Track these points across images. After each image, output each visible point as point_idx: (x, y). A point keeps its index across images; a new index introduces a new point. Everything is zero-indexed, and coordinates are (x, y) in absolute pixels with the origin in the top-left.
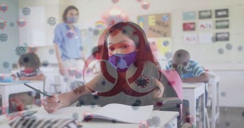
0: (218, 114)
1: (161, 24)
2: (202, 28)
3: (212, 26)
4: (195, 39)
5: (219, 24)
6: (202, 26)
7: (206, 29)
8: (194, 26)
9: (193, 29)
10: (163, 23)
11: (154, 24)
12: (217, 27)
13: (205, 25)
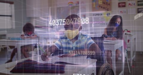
0: (134, 56)
1: (106, 3)
2: (130, 6)
3: (135, 4)
4: (125, 12)
5: (139, 3)
6: (129, 4)
7: (132, 6)
8: (125, 4)
9: (124, 6)
10: (107, 3)
11: (102, 3)
12: (138, 5)
13: (131, 3)
